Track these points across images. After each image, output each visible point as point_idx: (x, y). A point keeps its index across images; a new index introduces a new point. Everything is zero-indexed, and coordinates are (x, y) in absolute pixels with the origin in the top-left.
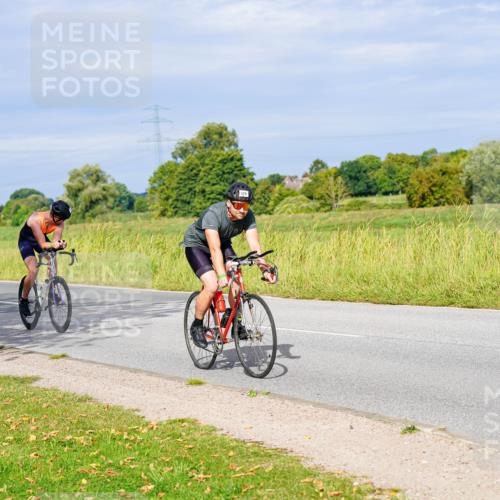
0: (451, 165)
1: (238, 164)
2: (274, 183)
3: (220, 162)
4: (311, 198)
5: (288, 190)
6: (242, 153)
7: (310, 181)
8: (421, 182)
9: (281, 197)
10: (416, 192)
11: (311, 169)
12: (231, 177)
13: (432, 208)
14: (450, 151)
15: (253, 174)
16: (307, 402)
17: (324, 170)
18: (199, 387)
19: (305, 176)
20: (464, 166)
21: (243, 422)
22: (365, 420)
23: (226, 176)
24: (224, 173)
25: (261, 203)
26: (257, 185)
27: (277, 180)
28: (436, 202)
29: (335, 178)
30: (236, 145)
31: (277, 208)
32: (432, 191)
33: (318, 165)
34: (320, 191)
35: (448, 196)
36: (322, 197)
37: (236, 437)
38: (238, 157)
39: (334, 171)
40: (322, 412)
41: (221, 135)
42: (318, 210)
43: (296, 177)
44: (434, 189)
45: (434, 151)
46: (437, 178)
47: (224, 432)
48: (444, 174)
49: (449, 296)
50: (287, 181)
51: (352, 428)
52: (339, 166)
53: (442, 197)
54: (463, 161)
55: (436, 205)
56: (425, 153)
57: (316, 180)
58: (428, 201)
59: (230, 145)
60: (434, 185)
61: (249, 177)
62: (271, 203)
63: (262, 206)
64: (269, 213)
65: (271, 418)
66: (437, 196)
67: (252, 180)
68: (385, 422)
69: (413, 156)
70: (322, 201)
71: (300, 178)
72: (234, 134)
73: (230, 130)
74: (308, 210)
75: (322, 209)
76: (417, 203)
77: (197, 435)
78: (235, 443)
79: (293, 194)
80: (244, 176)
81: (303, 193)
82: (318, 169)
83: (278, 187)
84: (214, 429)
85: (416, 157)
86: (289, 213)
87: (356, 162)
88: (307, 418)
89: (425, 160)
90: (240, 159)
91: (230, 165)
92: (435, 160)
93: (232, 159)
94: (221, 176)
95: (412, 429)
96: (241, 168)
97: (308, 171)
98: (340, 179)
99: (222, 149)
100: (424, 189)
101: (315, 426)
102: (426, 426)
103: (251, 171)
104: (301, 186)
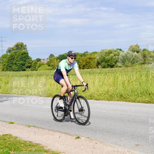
0: (92, 56)
1: (27, 55)
2: (38, 61)
3: (21, 54)
4: (49, 66)
5: (42, 63)
6: (28, 52)
7: (49, 60)
8: (83, 61)
9: (40, 66)
10: (81, 64)
11: (49, 57)
12: (25, 59)
13: (86, 69)
14: (92, 52)
15: (31, 58)
16: (46, 129)
17: (53, 57)
18: (12, 124)
19: (47, 59)
20: (96, 57)
21: (26, 135)
22: (64, 135)
23: (23, 59)
24: (22, 58)
25: (34, 67)
26: (32, 61)
27: (39, 60)
28: (88, 68)
29: (57, 60)
30: (26, 49)
31: (39, 69)
32: (86, 64)
33: (52, 56)
34: (52, 64)
35: (91, 66)
36: (52, 66)
37: (24, 140)
38: (27, 53)
39: (56, 58)
40: (51, 132)
41: (22, 46)
42: (51, 69)
43: (45, 59)
44: (87, 64)
45: (87, 52)
46: (88, 60)
47: (20, 138)
48: (90, 59)
49: (91, 97)
50: (42, 61)
51: (60, 137)
52: (58, 56)
53: (89, 66)
54: (96, 55)
55: (88, 69)
56: (85, 53)
57: (51, 60)
58: (85, 67)
59: (24, 49)
60: (87, 62)
61: (30, 59)
62: (37, 67)
63: (34, 68)
64: (36, 70)
65: (35, 134)
66: (88, 66)
67: (31, 60)
68: (70, 135)
69: (81, 54)
70: (53, 67)
71: (46, 59)
72: (26, 46)
73: (24, 44)
74: (48, 69)
75: (53, 69)
76: (82, 68)
77: (11, 139)
78: (23, 142)
79: (44, 64)
80: (29, 59)
81: (47, 64)
82: (51, 57)
83: (39, 62)
84: (17, 138)
85: (82, 54)
86: (42, 70)
87: (63, 55)
88: (46, 134)
89: (84, 54)
90: (27, 54)
91: (24, 55)
92: (87, 55)
93: (25, 54)
94: (21, 59)
95: (78, 138)
96: (28, 56)
97: (48, 57)
98: (58, 60)
99: (22, 50)
100: (84, 63)
101: (48, 137)
102: (82, 137)
103: (31, 57)
104: (46, 62)
